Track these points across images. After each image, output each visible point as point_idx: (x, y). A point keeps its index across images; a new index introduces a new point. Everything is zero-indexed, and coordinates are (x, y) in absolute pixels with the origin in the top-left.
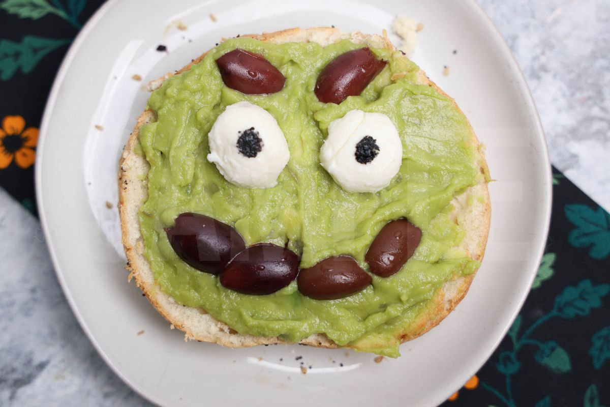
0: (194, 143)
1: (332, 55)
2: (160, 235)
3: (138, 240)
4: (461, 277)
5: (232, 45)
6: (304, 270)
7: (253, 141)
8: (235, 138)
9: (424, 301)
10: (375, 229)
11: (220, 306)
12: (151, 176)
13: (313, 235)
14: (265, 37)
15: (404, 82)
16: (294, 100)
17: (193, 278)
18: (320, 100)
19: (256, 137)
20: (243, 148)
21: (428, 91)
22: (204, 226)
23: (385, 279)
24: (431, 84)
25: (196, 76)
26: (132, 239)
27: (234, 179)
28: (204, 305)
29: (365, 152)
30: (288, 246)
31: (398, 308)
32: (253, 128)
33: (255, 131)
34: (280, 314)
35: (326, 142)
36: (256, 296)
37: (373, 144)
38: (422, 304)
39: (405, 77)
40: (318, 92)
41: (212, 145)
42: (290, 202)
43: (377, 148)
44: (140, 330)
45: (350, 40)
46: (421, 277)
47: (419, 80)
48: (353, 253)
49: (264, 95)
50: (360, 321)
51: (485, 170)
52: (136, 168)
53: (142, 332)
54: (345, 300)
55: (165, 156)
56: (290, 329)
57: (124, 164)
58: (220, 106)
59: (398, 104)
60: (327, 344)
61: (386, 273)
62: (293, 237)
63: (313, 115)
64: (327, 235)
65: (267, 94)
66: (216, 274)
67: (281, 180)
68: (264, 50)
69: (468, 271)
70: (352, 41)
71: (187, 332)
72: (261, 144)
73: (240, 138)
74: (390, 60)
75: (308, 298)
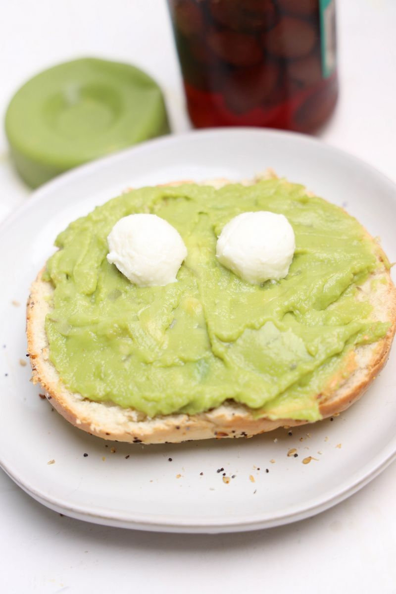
3: (44, 348)
13: (215, 315)
26: (38, 348)
41: (111, 245)
51: (384, 258)
55: (69, 275)
64: (229, 316)
69: (379, 332)
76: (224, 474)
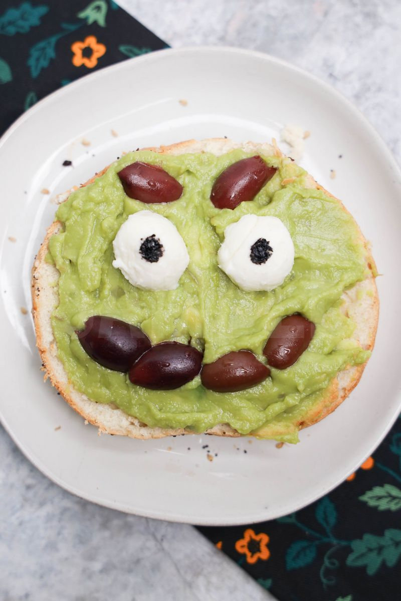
0: (100, 250)
1: (225, 164)
2: (72, 338)
3: (51, 343)
4: (353, 366)
5: (132, 159)
6: (206, 365)
7: (154, 247)
8: (138, 245)
9: (320, 390)
10: (272, 324)
11: (130, 402)
12: (61, 283)
13: (214, 333)
14: (163, 149)
15: (294, 187)
16: (191, 207)
17: (103, 376)
18: (216, 207)
19: (157, 243)
20: (145, 255)
21: (316, 194)
22: (112, 327)
23: (283, 370)
24: (319, 187)
25: (100, 188)
26: (46, 342)
27: (139, 283)
28: (115, 401)
29: (259, 253)
30: (191, 343)
31: (296, 398)
32: (154, 235)
33: (156, 238)
34: (186, 407)
35: (223, 245)
36: (162, 391)
37: (267, 245)
38: (318, 393)
39: (294, 182)
40: (213, 199)
41: (116, 252)
42: (190, 302)
43: (271, 249)
44: (57, 426)
45: (242, 149)
46: (316, 369)
47: (308, 183)
48: (252, 347)
49: (164, 204)
50: (260, 411)
51: (373, 266)
52: (48, 276)
53: (59, 428)
54: (245, 392)
55: (73, 263)
56: (195, 421)
57: (35, 272)
58: (123, 215)
59: (289, 207)
60: (231, 434)
61: (283, 365)
62: (195, 335)
63: (210, 220)
64: (226, 332)
65: (166, 202)
66: (125, 372)
67: (182, 282)
68: (162, 161)
69: (360, 360)
70: (244, 150)
71: (100, 426)
72: (162, 249)
73: (143, 244)
74: (280, 166)
75: (211, 391)
76: (209, 451)
